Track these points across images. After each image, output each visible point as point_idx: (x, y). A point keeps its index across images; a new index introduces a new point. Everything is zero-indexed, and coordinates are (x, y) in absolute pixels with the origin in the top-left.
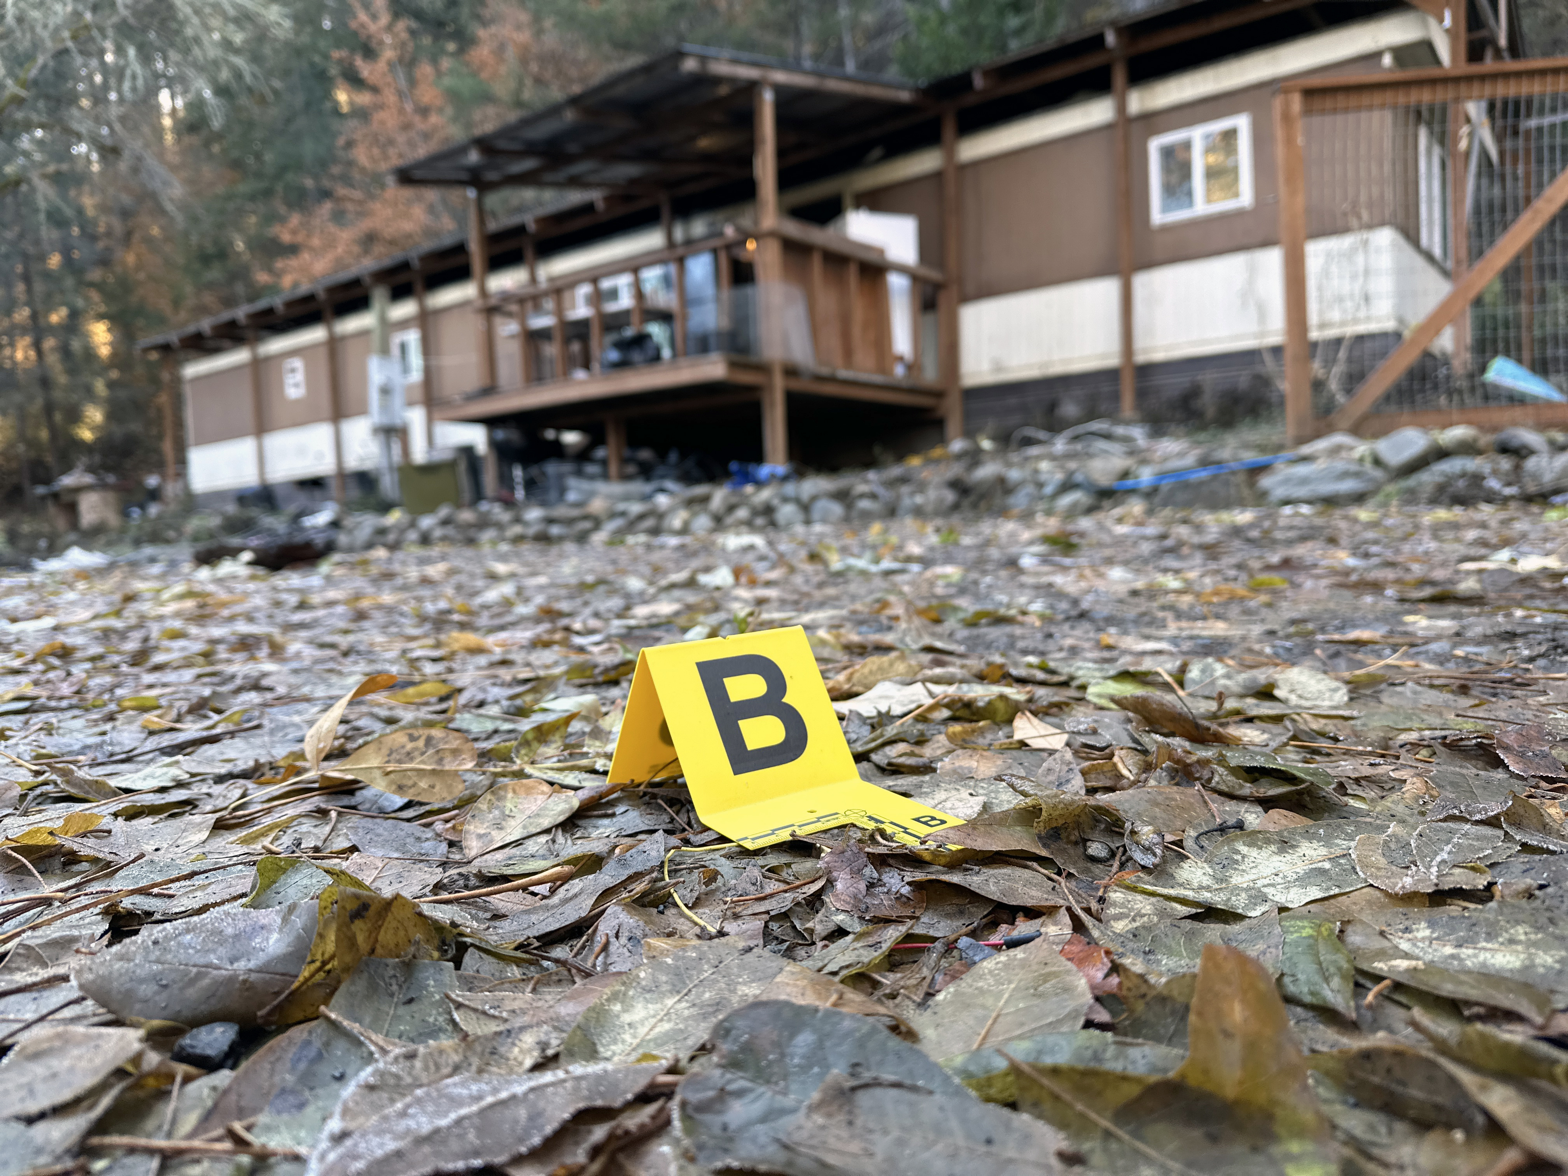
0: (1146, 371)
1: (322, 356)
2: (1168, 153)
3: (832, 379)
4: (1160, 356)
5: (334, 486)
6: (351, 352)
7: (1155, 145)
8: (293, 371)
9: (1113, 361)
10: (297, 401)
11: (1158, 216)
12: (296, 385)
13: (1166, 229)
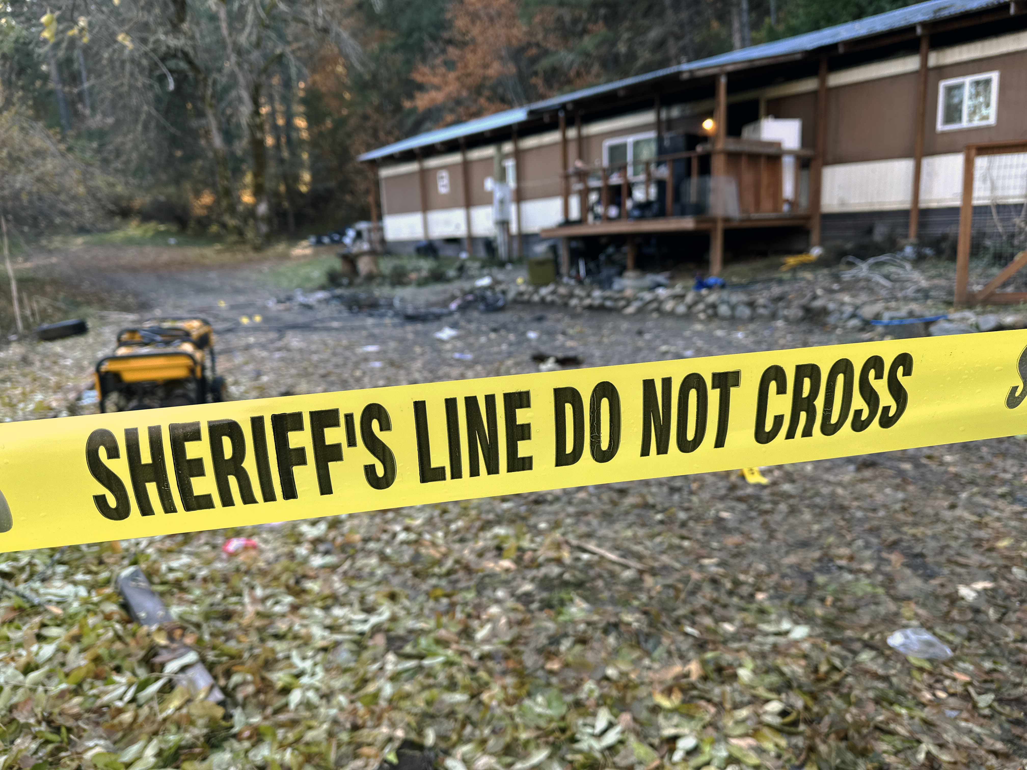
0: (926, 213)
1: (460, 171)
2: (950, 90)
3: (749, 220)
4: (934, 205)
5: (466, 244)
6: (476, 171)
7: (943, 85)
8: (442, 178)
9: (907, 205)
10: (444, 195)
11: (940, 127)
12: (443, 186)
13: (944, 133)
